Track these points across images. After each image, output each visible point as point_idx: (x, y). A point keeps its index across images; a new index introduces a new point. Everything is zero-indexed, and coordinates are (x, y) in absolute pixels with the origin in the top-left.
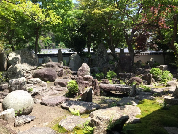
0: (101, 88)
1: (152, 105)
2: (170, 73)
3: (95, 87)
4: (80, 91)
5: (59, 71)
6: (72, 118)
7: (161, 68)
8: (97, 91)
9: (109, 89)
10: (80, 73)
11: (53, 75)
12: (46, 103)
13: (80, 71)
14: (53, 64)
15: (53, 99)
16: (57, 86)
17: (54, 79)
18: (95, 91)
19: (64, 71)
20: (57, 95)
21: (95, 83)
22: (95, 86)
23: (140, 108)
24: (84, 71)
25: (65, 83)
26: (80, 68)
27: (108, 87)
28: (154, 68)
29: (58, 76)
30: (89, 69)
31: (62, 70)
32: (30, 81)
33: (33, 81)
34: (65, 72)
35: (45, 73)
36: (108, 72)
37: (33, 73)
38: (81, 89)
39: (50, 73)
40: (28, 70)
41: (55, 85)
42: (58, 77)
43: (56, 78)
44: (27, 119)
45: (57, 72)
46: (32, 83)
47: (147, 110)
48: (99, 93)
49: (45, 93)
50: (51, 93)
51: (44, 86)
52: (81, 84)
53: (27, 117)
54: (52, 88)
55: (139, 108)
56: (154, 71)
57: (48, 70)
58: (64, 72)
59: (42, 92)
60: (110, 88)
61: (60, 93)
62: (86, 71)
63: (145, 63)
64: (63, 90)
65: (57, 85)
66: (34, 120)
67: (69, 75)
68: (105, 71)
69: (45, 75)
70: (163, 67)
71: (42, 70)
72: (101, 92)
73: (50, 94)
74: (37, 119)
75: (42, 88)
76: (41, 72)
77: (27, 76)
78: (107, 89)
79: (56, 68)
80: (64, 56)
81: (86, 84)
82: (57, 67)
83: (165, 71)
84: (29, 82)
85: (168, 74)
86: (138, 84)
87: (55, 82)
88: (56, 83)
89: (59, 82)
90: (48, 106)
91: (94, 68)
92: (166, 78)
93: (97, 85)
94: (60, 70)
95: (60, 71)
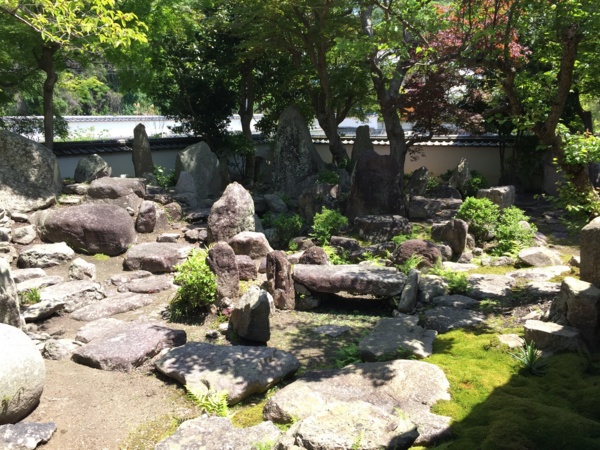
0: (298, 281)
1: (484, 353)
2: (525, 214)
3: (276, 281)
4: (222, 297)
5: (142, 215)
6: (202, 430)
7: (494, 196)
8: (284, 295)
9: (328, 285)
10: (219, 220)
11: (117, 231)
12: (97, 357)
13: (219, 212)
14: (115, 188)
15: (124, 336)
16: (134, 272)
17: (123, 245)
18: (278, 296)
19: (160, 210)
20: (138, 311)
21: (279, 268)
22: (277, 275)
23: (446, 371)
24: (234, 212)
25: (164, 262)
26: (220, 203)
27: (323, 280)
28: (473, 199)
29: (138, 230)
30: (252, 206)
31: (151, 210)
32: (29, 254)
33: (40, 256)
34: (162, 216)
35: (88, 225)
36: (317, 214)
37: (39, 224)
38: (226, 291)
39: (106, 224)
40: (22, 212)
41: (126, 267)
42: (136, 237)
43: (128, 240)
44: (20, 441)
45: (132, 215)
46: (40, 262)
47: (469, 377)
48: (290, 301)
49: (92, 309)
50: (115, 305)
51: (85, 277)
52: (226, 273)
53: (23, 432)
54: (119, 281)
55: (441, 373)
56: (473, 208)
57: (99, 212)
58: (158, 215)
59: (76, 302)
60: (329, 281)
61: (146, 305)
62: (242, 212)
63: (442, 176)
64: (158, 291)
65: (135, 269)
66: (51, 442)
67: (179, 225)
68: (308, 209)
69: (86, 230)
70: (499, 193)
71: (76, 210)
72: (297, 297)
73: (109, 310)
74: (63, 432)
75: (76, 287)
76: (72, 220)
77: (19, 237)
78: (321, 287)
79: (128, 201)
80: (158, 150)
81: (243, 267)
82: (133, 197)
83: (510, 211)
84: (25, 258)
85: (519, 221)
86: (427, 265)
87: (125, 256)
88: (130, 262)
89: (140, 256)
90: (105, 367)
91: (268, 196)
92: (512, 237)
93: (285, 274)
94: (144, 209)
95: (145, 213)
